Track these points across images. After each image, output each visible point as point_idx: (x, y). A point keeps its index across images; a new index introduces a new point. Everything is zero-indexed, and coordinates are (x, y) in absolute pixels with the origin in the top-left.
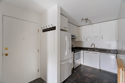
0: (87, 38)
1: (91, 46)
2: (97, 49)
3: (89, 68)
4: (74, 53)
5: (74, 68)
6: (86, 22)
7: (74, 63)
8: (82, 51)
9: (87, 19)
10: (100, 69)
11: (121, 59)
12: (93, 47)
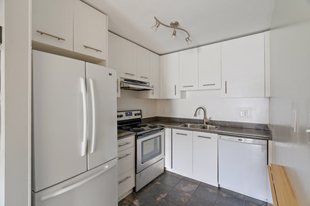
0: (185, 89)
1: (195, 115)
2: (212, 123)
3: (185, 185)
4: (137, 137)
5: (137, 190)
6: (174, 34)
7: (136, 173)
8: (168, 130)
9: (176, 24)
10: (219, 188)
11: (283, 167)
12: (200, 117)
